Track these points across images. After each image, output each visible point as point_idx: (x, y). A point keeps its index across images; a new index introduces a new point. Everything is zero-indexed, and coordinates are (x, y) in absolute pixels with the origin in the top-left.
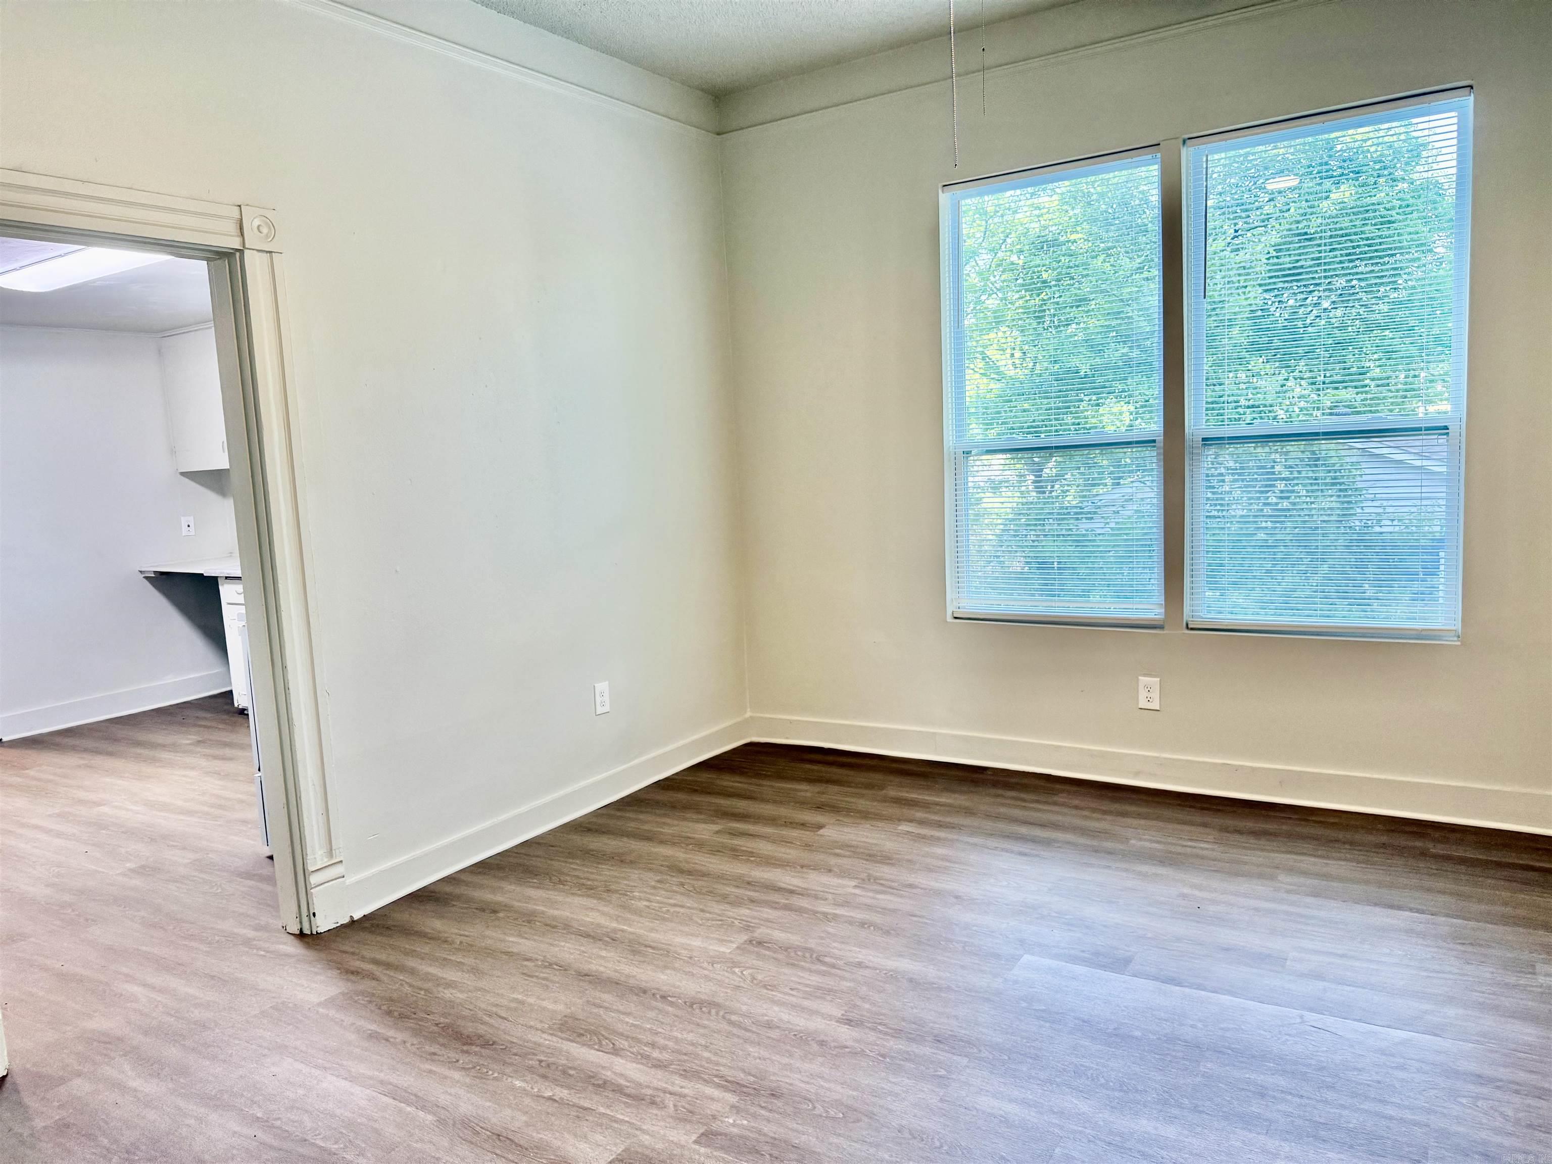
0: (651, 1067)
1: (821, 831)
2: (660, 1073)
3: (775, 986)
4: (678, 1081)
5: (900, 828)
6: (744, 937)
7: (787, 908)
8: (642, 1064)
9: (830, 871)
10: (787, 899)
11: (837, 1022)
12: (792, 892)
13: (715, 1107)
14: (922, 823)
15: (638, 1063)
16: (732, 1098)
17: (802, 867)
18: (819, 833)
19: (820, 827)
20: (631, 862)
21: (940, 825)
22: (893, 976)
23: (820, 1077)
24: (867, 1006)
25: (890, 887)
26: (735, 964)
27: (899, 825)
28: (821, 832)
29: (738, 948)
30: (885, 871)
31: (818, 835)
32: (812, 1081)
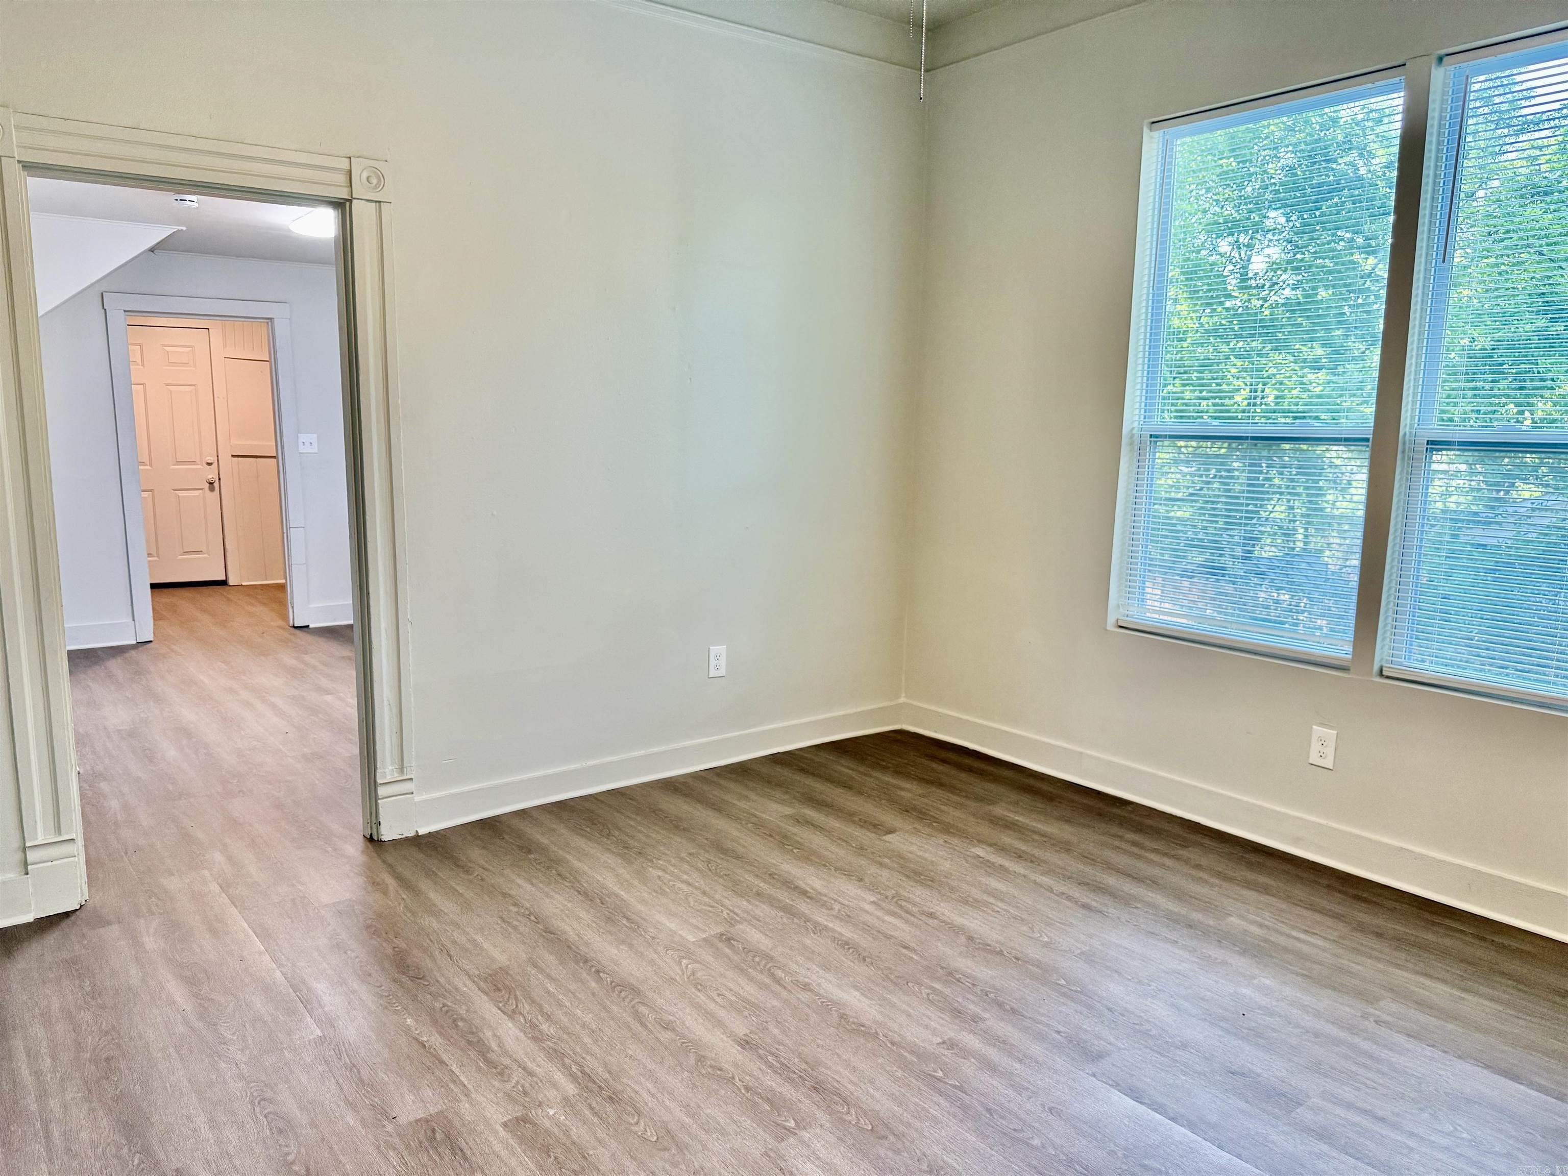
0: (529, 1038)
1: (891, 836)
2: (531, 1046)
3: (705, 987)
4: (541, 1058)
5: (973, 850)
6: (720, 929)
7: (788, 910)
8: (525, 1033)
9: (861, 880)
10: (793, 900)
11: (734, 1040)
12: (804, 893)
13: (552, 1094)
14: (1002, 849)
15: (521, 1031)
16: (571, 1089)
17: (836, 869)
18: (884, 838)
19: (891, 831)
20: (684, 829)
21: (1020, 856)
22: (827, 1006)
23: (669, 1093)
24: (776, 1031)
25: (907, 912)
26: (689, 954)
27: (974, 846)
28: (888, 838)
29: (705, 940)
30: (918, 894)
31: (881, 840)
32: (659, 1095)
